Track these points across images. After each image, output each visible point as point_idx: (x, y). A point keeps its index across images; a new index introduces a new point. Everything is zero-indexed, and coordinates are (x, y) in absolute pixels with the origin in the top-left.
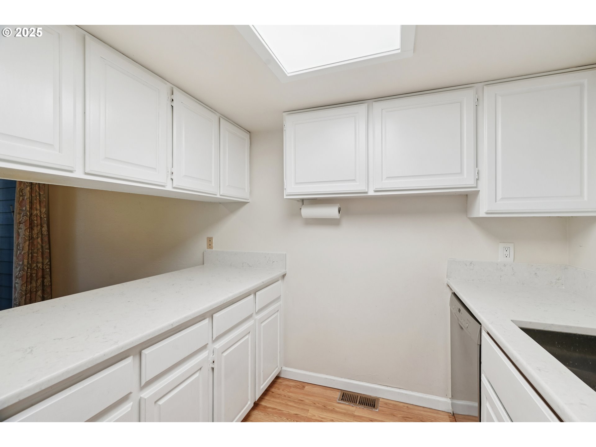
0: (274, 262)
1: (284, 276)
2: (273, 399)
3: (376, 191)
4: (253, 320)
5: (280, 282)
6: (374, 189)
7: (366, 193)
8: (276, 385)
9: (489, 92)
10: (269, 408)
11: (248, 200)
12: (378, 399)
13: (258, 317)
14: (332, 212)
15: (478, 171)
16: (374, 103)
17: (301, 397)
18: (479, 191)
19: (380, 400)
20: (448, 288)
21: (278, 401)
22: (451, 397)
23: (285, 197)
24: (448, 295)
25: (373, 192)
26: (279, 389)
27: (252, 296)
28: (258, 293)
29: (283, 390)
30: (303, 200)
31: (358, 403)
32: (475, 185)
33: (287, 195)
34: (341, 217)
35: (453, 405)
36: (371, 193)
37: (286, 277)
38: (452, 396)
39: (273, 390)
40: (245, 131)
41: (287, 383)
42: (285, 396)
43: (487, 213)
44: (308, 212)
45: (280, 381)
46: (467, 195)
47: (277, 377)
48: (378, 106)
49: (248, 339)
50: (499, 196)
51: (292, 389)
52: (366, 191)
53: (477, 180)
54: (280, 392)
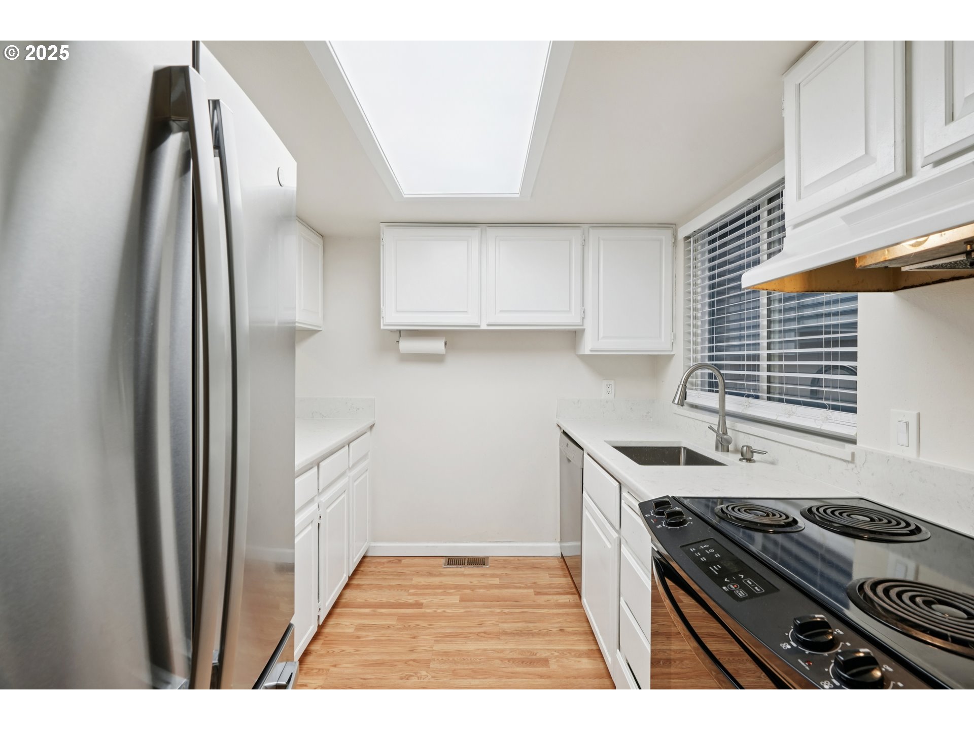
0: (358, 409)
1: (372, 427)
2: (365, 577)
3: (488, 325)
4: (348, 477)
5: (368, 433)
6: (487, 323)
7: (479, 326)
8: (364, 564)
9: (594, 234)
10: (363, 585)
11: (321, 327)
12: (488, 557)
13: (352, 473)
14: (437, 346)
15: (584, 310)
16: (488, 228)
17: (399, 570)
18: (585, 329)
19: (490, 558)
20: (558, 428)
21: (372, 577)
22: (559, 541)
23: (382, 327)
24: (559, 433)
25: (486, 325)
26: (370, 567)
27: (347, 447)
28: (351, 445)
29: (375, 568)
30: (400, 331)
31: (466, 564)
32: (581, 324)
33: (384, 325)
34: (446, 352)
35: (561, 547)
36: (484, 327)
37: (374, 428)
38: (561, 540)
39: (362, 569)
40: (318, 234)
41: (378, 560)
42: (380, 572)
43: (591, 351)
44: (407, 346)
45: (367, 560)
46: (575, 332)
47: (364, 557)
48: (492, 232)
49: (344, 497)
50: (601, 335)
51: (386, 565)
52: (479, 324)
53: (583, 318)
54: (372, 569)
